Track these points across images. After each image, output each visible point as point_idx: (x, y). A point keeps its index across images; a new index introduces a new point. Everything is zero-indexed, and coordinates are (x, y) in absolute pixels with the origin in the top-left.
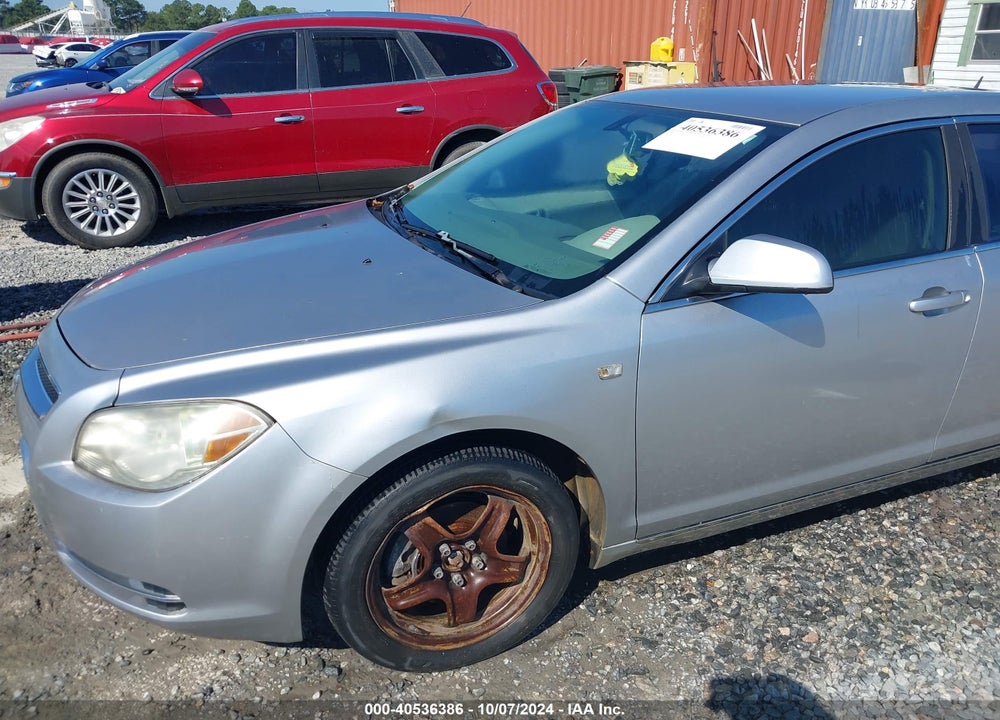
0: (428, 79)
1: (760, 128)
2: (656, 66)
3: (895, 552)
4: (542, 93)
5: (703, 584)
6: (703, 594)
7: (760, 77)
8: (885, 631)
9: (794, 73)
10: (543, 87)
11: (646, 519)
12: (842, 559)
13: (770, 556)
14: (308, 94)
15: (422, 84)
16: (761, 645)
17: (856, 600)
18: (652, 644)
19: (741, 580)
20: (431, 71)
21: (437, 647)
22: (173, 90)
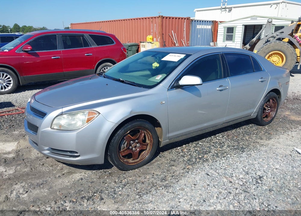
0: (93, 47)
1: (185, 55)
2: (148, 43)
3: (220, 142)
4: (123, 50)
5: (182, 150)
6: (183, 152)
7: (175, 45)
8: (219, 154)
9: (184, 44)
10: (123, 48)
11: (171, 135)
12: (210, 144)
13: (195, 145)
14: (61, 51)
15: (91, 48)
16: (196, 159)
17: (213, 150)
18: (175, 161)
19: (190, 149)
20: (93, 44)
21: (131, 164)
22: (22, 50)
